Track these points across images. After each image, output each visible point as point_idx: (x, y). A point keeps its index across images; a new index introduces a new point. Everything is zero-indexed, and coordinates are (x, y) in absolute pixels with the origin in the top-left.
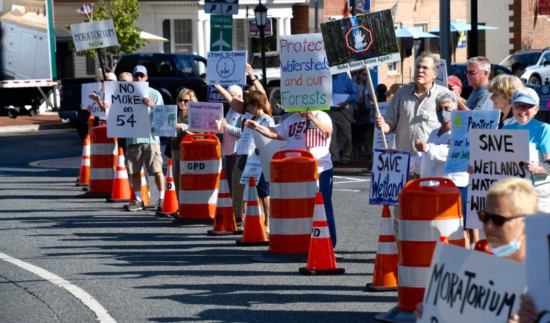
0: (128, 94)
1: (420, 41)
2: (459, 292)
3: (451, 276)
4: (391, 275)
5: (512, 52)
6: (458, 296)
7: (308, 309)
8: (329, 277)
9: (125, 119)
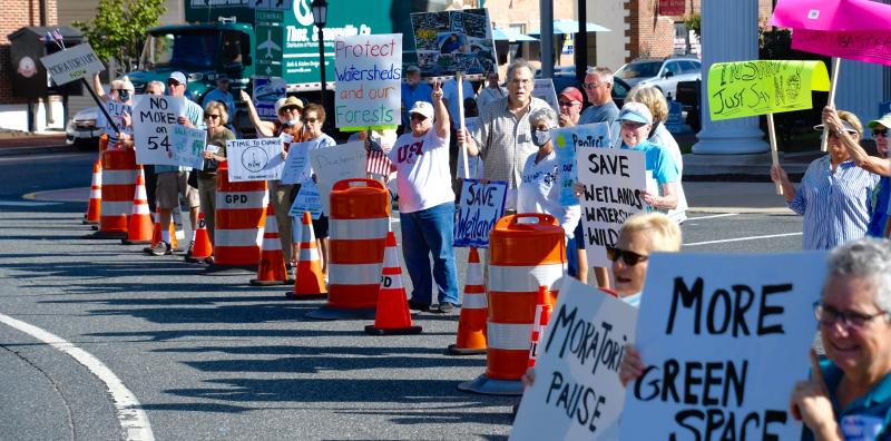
0: (160, 110)
1: (517, 46)
2: (594, 346)
3: (586, 326)
4: (480, 334)
5: (628, 60)
6: (592, 351)
7: (375, 378)
8: (402, 338)
9: (159, 142)
